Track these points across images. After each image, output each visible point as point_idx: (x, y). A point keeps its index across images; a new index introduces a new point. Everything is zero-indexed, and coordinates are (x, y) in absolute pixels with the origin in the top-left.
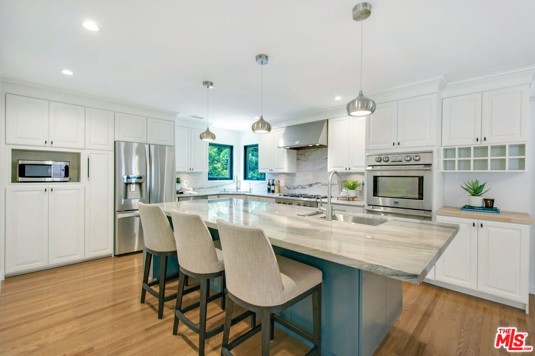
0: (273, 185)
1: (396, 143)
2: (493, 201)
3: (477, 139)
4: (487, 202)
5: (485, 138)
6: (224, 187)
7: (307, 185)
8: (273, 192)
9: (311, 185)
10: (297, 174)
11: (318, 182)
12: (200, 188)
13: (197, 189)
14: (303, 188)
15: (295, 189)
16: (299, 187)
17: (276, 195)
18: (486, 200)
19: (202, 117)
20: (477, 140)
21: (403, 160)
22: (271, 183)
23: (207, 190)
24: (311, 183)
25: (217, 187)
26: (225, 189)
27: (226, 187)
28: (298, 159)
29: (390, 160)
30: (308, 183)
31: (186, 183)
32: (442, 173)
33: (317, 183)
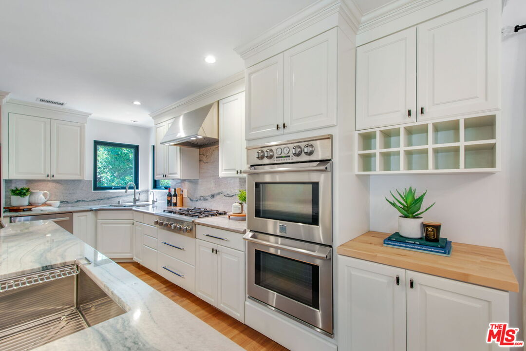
0: (175, 195)
1: (281, 126)
2: (437, 228)
3: (409, 112)
4: (427, 230)
5: (422, 109)
6: (117, 200)
7: (209, 196)
8: (175, 205)
9: (213, 196)
10: (200, 180)
11: (220, 191)
12: (78, 201)
13: (72, 203)
14: (205, 200)
15: (197, 201)
16: (202, 198)
17: (177, 209)
18: (425, 226)
19: (61, 102)
20: (409, 114)
21: (291, 154)
22: (173, 193)
23: (90, 203)
24: (213, 193)
25: (109, 198)
26: (119, 202)
27: (121, 200)
28: (200, 161)
29: (276, 155)
30: (210, 194)
31: (45, 195)
32: (358, 176)
33: (219, 194)
